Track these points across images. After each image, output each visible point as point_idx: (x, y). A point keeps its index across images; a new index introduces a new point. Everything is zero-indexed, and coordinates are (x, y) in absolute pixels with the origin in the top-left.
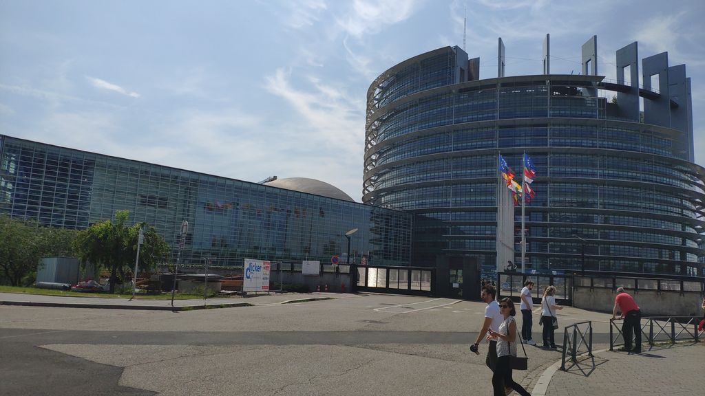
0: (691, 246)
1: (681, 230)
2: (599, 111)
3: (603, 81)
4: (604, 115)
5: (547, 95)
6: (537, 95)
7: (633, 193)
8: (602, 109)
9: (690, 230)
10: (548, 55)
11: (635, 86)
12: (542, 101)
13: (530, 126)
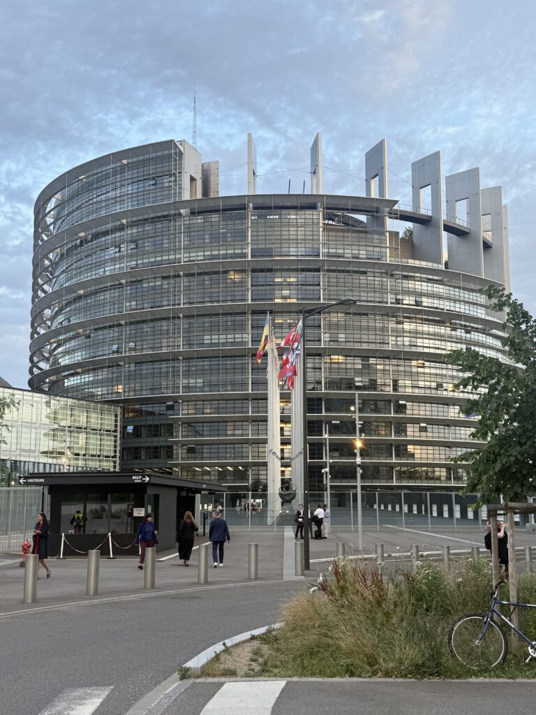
2: (390, 250)
3: (396, 207)
8: (394, 247)
11: (437, 215)
12: (311, 233)
13: (297, 270)
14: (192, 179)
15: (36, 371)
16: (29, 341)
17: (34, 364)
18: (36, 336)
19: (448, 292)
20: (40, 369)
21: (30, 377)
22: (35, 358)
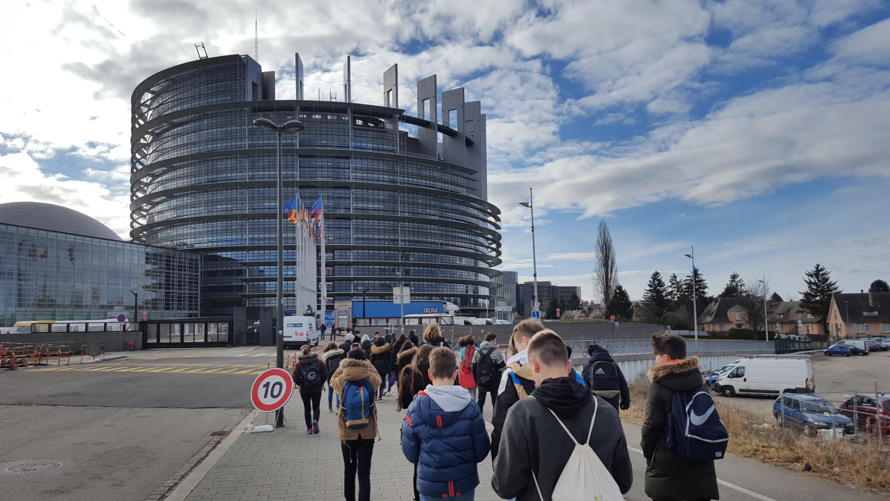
0: (483, 280)
1: (473, 264)
2: (400, 146)
3: (403, 114)
4: (404, 150)
5: (349, 124)
6: (338, 123)
7: (431, 229)
8: (402, 144)
9: (482, 265)
10: (349, 80)
11: (434, 121)
12: (343, 131)
13: (332, 157)
14: (254, 85)
15: (136, 225)
16: (130, 202)
17: (134, 220)
18: (135, 198)
19: (440, 176)
20: (139, 223)
21: (131, 229)
22: (134, 215)
